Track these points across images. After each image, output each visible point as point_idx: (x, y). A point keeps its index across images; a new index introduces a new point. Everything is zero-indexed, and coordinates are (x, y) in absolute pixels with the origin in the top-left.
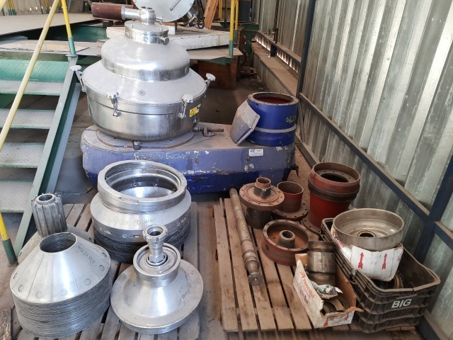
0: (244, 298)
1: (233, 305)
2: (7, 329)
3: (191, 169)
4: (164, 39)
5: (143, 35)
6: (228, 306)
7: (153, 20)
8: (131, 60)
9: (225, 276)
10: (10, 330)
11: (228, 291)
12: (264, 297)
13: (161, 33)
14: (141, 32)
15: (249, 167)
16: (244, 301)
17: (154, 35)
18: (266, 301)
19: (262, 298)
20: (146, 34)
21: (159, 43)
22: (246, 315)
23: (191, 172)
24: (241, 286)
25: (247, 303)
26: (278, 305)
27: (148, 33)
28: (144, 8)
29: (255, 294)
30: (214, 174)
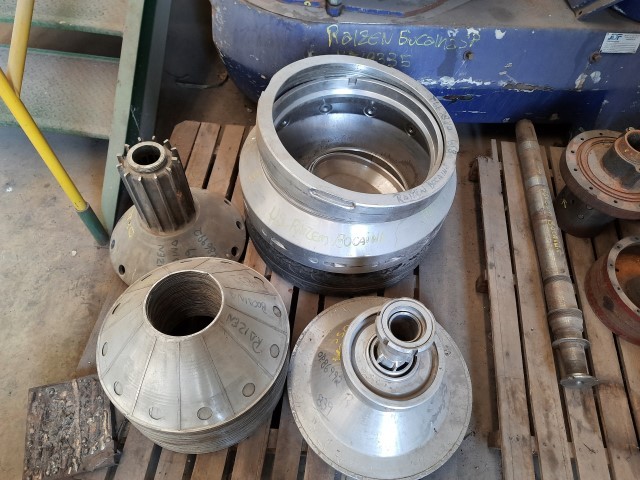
0: (547, 416)
1: (526, 431)
2: (104, 424)
3: (450, 74)
6: (515, 433)
9: (507, 354)
10: (110, 427)
11: (513, 393)
12: (590, 421)
15: (589, 79)
16: (548, 424)
18: (594, 431)
19: (585, 424)
22: (553, 460)
23: (448, 82)
24: (541, 384)
25: (555, 432)
26: (620, 447)
29: (571, 410)
30: (500, 89)
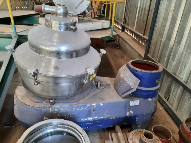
3: (90, 117)
4: (74, 28)
5: (58, 25)
7: (66, 14)
8: (49, 43)
13: (71, 23)
14: (57, 22)
15: (130, 113)
17: (66, 24)
20: (60, 24)
21: (70, 30)
23: (90, 119)
27: (62, 23)
28: (60, 5)
30: (106, 119)
